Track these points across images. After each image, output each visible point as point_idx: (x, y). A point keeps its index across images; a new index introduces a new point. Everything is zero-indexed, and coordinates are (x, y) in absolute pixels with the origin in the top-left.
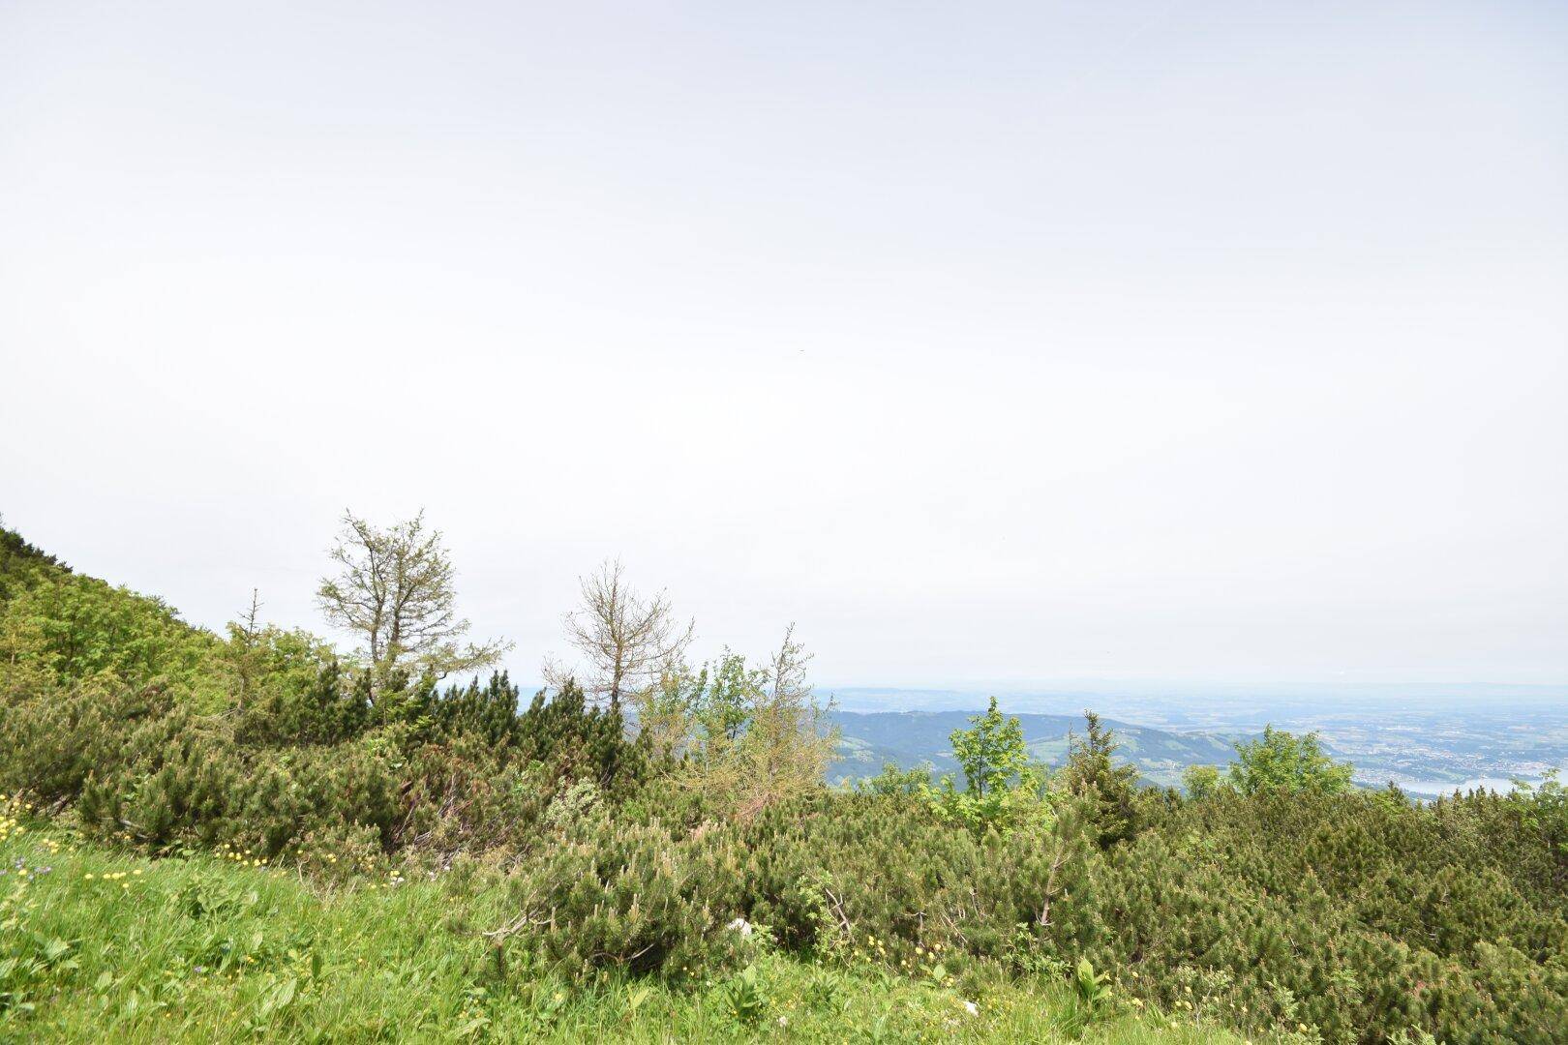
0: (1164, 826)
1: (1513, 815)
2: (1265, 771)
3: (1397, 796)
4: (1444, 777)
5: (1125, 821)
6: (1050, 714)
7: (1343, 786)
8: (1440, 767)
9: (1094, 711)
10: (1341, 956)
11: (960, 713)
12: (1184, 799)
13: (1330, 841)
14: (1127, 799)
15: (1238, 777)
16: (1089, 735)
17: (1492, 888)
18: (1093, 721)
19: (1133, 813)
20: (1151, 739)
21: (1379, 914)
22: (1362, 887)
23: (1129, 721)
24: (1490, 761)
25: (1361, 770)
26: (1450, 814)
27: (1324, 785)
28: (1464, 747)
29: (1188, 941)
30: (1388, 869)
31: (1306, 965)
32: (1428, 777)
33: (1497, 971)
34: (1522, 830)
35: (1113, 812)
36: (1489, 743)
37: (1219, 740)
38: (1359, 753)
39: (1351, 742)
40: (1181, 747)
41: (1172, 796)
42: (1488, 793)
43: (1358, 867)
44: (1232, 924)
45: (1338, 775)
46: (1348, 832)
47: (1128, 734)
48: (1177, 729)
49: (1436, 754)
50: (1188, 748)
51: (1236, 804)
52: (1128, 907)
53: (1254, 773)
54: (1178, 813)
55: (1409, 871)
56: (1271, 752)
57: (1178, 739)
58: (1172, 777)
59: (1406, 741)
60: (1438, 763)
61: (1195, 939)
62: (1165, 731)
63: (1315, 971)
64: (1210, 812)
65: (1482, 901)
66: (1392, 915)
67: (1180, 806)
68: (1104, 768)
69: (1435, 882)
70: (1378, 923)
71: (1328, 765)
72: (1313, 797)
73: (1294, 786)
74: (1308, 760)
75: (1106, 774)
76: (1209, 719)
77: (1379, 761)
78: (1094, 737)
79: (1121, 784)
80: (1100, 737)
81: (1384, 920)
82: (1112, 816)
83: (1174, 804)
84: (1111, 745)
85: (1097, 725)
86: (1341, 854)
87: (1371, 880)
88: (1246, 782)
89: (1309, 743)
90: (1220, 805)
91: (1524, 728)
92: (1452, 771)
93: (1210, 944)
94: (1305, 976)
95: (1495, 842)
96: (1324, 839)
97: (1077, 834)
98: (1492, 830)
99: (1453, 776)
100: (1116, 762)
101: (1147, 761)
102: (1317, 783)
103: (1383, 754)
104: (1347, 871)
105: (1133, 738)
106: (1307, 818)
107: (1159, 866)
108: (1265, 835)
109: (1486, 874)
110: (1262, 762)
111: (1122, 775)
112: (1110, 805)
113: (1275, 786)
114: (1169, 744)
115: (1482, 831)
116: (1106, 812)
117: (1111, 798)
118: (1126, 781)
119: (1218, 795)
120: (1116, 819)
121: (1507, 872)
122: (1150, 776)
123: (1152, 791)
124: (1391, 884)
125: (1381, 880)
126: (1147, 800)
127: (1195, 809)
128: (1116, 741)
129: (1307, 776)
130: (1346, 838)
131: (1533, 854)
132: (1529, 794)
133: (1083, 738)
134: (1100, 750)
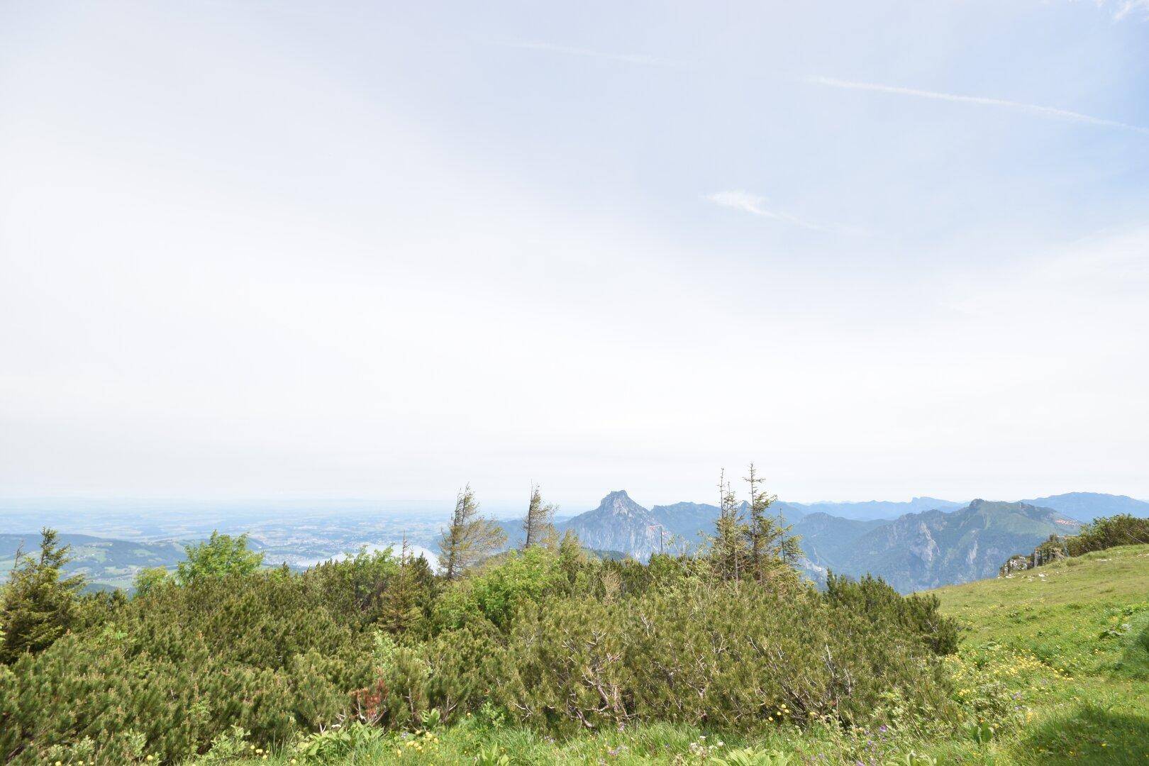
1: (342, 574)
2: (205, 565)
3: (285, 569)
4: (322, 555)
5: (58, 627)
7: (255, 569)
8: (320, 549)
9: (53, 529)
10: (202, 692)
12: (129, 598)
13: (233, 609)
14: (68, 605)
15: (182, 573)
16: (42, 551)
17: (319, 619)
18: (49, 537)
19: (71, 618)
20: (120, 550)
21: (250, 652)
22: (244, 637)
23: (104, 536)
24: (345, 543)
25: (276, 556)
26: (311, 578)
27: (243, 571)
28: (336, 536)
29: (72, 721)
30: (265, 620)
31: (172, 707)
33: (302, 670)
34: (344, 581)
35: (49, 621)
36: (347, 533)
37: (182, 544)
38: (279, 545)
39: (275, 538)
40: (147, 553)
41: (117, 596)
42: (334, 562)
43: (246, 623)
44: (120, 694)
45: (255, 561)
46: (246, 601)
47: (100, 547)
48: (149, 539)
49: (320, 542)
50: (154, 554)
51: (172, 595)
52: (17, 708)
53: (196, 568)
54: (117, 611)
56: (212, 550)
57: (147, 548)
58: (125, 581)
59: (307, 535)
60: (320, 547)
61: (80, 718)
62: (136, 541)
63: (179, 709)
64: (148, 605)
65: (311, 628)
66: (259, 652)
67: (121, 604)
68: (50, 580)
69: (290, 622)
70: (248, 659)
71: (250, 556)
72: (233, 579)
73: (223, 574)
74: (237, 554)
75: (50, 587)
76: (179, 529)
77: (289, 549)
78: (46, 553)
79: (64, 594)
81: (254, 655)
82: (47, 625)
83: (117, 603)
84: (65, 557)
85: (53, 541)
86: (237, 617)
87: (251, 630)
88: (188, 575)
89: (241, 542)
90: (157, 597)
92: (328, 551)
93: (94, 718)
94: (170, 716)
95: (330, 590)
96: (227, 609)
98: (329, 585)
99: (325, 554)
101: (111, 570)
102: (238, 570)
103: (293, 544)
104: (238, 628)
105: (104, 550)
106: (223, 596)
107: (66, 662)
108: (189, 614)
109: (318, 611)
110: (204, 561)
111: (67, 586)
112: (46, 615)
113: (208, 576)
114: (138, 552)
115: (325, 585)
116: (39, 622)
117: (50, 607)
118: (69, 591)
119: (160, 589)
120: (50, 627)
121: (330, 608)
122: (105, 582)
123: (98, 595)
124: (264, 630)
125: (258, 628)
126: (90, 605)
127: (135, 605)
128: (75, 554)
129: (233, 565)
130: (243, 604)
131: (346, 594)
132: (352, 560)
133: (36, 555)
134: (49, 565)
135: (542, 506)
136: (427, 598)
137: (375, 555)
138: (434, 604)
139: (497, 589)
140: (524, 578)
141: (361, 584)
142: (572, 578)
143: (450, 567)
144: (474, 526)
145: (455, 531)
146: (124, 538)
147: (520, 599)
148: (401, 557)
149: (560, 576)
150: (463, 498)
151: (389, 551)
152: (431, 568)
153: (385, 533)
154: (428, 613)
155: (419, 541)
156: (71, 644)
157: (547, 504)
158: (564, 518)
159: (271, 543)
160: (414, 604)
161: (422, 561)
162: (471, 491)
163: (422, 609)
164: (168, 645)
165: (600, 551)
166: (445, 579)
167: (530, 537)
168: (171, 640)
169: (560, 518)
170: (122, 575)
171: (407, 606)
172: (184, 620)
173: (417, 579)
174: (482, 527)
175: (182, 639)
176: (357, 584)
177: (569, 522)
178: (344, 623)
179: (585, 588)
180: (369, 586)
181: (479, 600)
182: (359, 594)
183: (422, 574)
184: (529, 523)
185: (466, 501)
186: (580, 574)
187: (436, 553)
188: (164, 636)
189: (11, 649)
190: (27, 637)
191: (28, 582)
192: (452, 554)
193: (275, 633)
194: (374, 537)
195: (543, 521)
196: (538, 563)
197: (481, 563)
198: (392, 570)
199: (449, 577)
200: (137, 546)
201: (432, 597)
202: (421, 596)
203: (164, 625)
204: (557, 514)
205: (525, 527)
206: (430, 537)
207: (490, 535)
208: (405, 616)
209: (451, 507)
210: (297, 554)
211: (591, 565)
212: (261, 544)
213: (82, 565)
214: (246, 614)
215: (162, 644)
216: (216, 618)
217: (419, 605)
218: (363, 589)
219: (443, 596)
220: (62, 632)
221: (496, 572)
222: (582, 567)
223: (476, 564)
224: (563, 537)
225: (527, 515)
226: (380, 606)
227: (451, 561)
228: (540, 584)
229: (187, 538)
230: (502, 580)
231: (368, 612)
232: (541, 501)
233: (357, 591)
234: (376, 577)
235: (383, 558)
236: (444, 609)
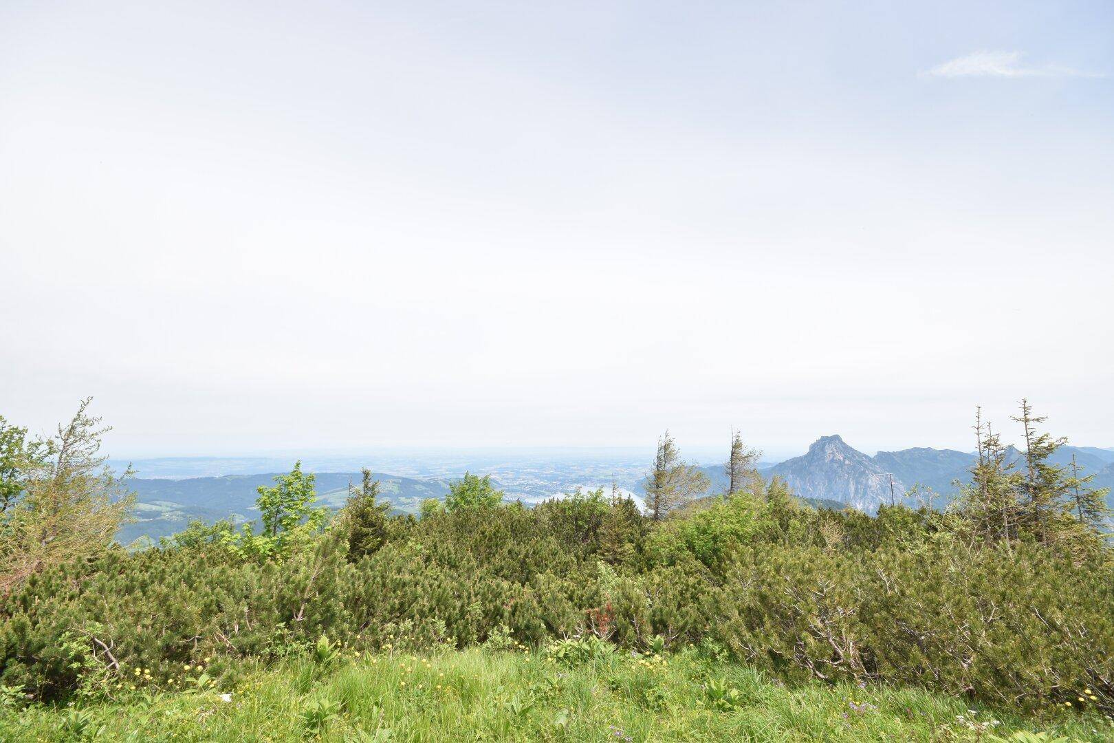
0: (402, 539)
1: (563, 510)
3: (520, 504)
4: (544, 494)
5: (379, 539)
6: (343, 472)
7: (498, 503)
8: (542, 489)
9: (368, 468)
10: (476, 595)
11: (271, 474)
12: (417, 520)
13: (486, 533)
14: (382, 524)
15: (449, 503)
16: (363, 485)
17: (550, 546)
18: (366, 474)
19: (385, 533)
20: (407, 485)
21: (502, 568)
22: (497, 556)
23: (395, 474)
24: (561, 485)
25: (510, 494)
26: (539, 513)
27: (489, 504)
28: (554, 478)
29: (397, 606)
30: (510, 544)
31: (458, 604)
32: (537, 494)
33: (543, 587)
34: (565, 517)
35: (372, 534)
36: (562, 476)
37: (445, 482)
38: (509, 485)
39: (507, 479)
40: (424, 488)
41: (410, 519)
42: (555, 500)
43: (497, 545)
44: (424, 590)
45: (497, 497)
46: (495, 528)
47: (395, 482)
48: (423, 477)
49: (541, 483)
50: (427, 489)
51: (444, 519)
52: (364, 594)
53: (457, 500)
55: (518, 544)
56: (467, 487)
57: (424, 484)
58: (413, 507)
59: (531, 477)
60: (541, 487)
61: (402, 604)
62: (416, 479)
63: (463, 606)
64: (431, 526)
65: (544, 553)
66: (508, 569)
67: (414, 524)
68: (370, 506)
69: (528, 547)
70: (501, 574)
71: (493, 493)
72: (483, 510)
73: (476, 506)
74: (484, 490)
75: (371, 510)
76: (441, 470)
77: (518, 488)
78: (366, 486)
79: (380, 515)
80: (370, 486)
81: (505, 571)
82: (371, 537)
84: (376, 489)
85: (369, 477)
86: (490, 540)
87: (501, 552)
88: (452, 505)
89: (485, 482)
90: (435, 520)
91: (576, 468)
92: (548, 491)
93: (410, 606)
94: (457, 610)
95: (555, 524)
96: (483, 533)
97: (332, 551)
98: (554, 518)
99: (547, 493)
100: (378, 502)
101: (403, 499)
102: (486, 503)
103: (521, 484)
104: (491, 549)
105: (397, 485)
106: (478, 523)
107: (388, 564)
108: (457, 535)
109: (548, 540)
110: (462, 494)
111: (381, 509)
112: (370, 530)
113: (466, 507)
114: (418, 487)
115: (550, 519)
116: (367, 535)
117: (372, 525)
118: (383, 513)
119: (436, 515)
120: (373, 539)
121: (557, 538)
122: (401, 508)
123: (399, 517)
124: (510, 552)
125: (505, 551)
126: (395, 523)
127: (422, 525)
128: (382, 487)
129: (482, 499)
130: (493, 531)
131: (568, 528)
132: (570, 499)
133: (360, 487)
134: (369, 495)
135: (744, 452)
136: (637, 535)
137: (589, 496)
138: (644, 541)
139: (705, 532)
140: (732, 523)
141: (580, 520)
142: (785, 526)
143: (656, 508)
144: (676, 471)
145: (659, 476)
146: (407, 476)
147: (729, 543)
148: (612, 498)
149: (770, 523)
150: (663, 445)
151: (599, 493)
152: (639, 509)
153: (593, 476)
154: (640, 549)
155: (624, 484)
156: (390, 551)
157: (750, 449)
158: (770, 464)
159: (504, 483)
160: (627, 541)
161: (629, 503)
162: (671, 437)
163: (634, 545)
164: (447, 558)
165: (812, 499)
166: (652, 519)
167: (734, 483)
168: (449, 554)
169: (764, 464)
170: (408, 504)
171: (620, 542)
172: (455, 539)
173: (627, 519)
174: (684, 472)
175: (456, 553)
176: (577, 519)
177: (773, 469)
178: (570, 552)
179: (800, 537)
180: (588, 522)
181: (687, 542)
182: (579, 528)
183: (631, 514)
184: (732, 469)
185: (666, 447)
186: (794, 522)
187: (641, 496)
188: (444, 550)
189: (352, 553)
190: (360, 545)
191: (358, 506)
192: (657, 497)
193: (518, 555)
194: (585, 480)
195: (747, 467)
196: (745, 509)
197: (685, 506)
198: (604, 509)
199: (656, 518)
200: (416, 482)
201: (642, 536)
202: (632, 534)
203: (442, 542)
204: (762, 459)
205: (727, 473)
206: (633, 481)
207: (692, 480)
208: (620, 550)
209: (652, 453)
210: (524, 492)
211: (804, 514)
212: (497, 483)
213: (385, 495)
214: (496, 537)
215: (442, 555)
216: (476, 540)
217: (631, 541)
218: (581, 524)
219: (652, 535)
220: (382, 543)
221: (702, 516)
222: (795, 515)
223: (680, 507)
224: (768, 484)
225: (729, 460)
226: (597, 540)
227: (656, 503)
228: (750, 530)
229: (448, 477)
230: (709, 524)
231: (588, 545)
232: (744, 445)
233: (577, 526)
234: (591, 514)
235: (596, 498)
236: (654, 546)
